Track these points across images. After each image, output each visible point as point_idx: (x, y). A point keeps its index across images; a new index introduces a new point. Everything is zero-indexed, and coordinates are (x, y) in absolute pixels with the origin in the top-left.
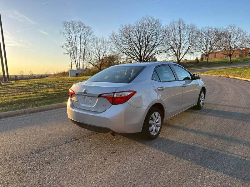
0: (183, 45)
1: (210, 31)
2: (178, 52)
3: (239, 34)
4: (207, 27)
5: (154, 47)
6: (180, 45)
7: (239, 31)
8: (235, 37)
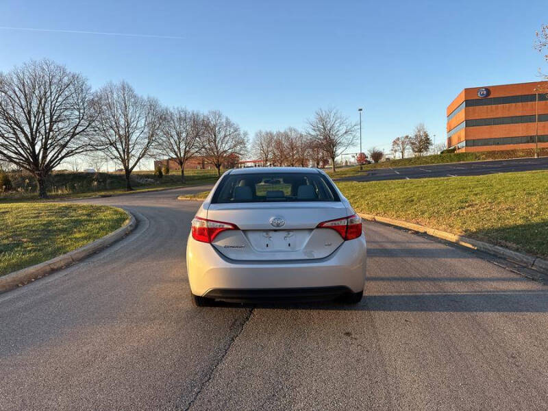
0: (134, 137)
1: (183, 115)
2: (124, 151)
3: (229, 129)
4: (176, 107)
5: (72, 137)
6: (128, 138)
7: (228, 124)
8: (222, 134)
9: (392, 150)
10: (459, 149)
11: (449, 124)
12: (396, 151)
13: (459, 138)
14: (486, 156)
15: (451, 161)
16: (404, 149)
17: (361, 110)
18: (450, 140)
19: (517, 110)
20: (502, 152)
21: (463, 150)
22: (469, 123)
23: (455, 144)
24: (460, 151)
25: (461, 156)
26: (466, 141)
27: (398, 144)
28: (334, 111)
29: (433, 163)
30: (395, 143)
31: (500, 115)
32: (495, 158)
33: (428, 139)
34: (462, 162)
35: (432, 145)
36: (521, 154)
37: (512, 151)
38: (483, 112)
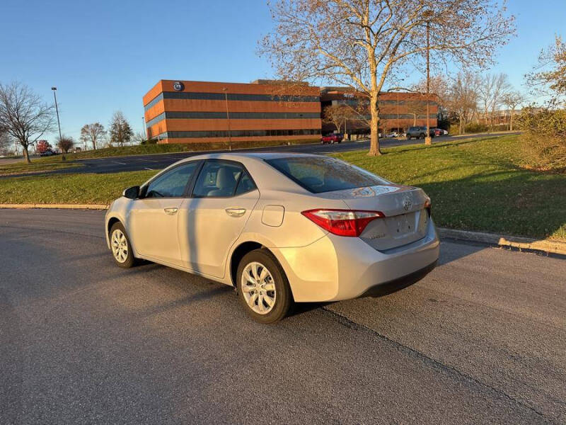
9: (81, 138)
10: (160, 140)
11: (147, 114)
12: (85, 140)
13: (160, 130)
14: (188, 148)
15: (157, 152)
16: (95, 138)
17: (55, 89)
18: (149, 130)
19: (208, 106)
20: (200, 144)
21: (167, 141)
22: (169, 115)
23: (155, 135)
24: (162, 142)
25: (165, 147)
26: (168, 132)
27: (87, 132)
28: (20, 87)
29: (139, 153)
30: (84, 130)
31: (195, 110)
32: (196, 150)
33: (129, 128)
34: (168, 153)
35: (133, 134)
36: (215, 146)
37: (208, 143)
38: (180, 105)
